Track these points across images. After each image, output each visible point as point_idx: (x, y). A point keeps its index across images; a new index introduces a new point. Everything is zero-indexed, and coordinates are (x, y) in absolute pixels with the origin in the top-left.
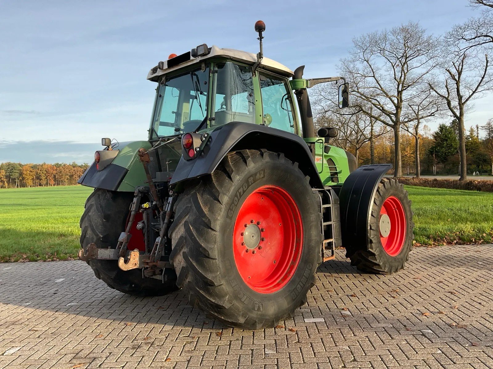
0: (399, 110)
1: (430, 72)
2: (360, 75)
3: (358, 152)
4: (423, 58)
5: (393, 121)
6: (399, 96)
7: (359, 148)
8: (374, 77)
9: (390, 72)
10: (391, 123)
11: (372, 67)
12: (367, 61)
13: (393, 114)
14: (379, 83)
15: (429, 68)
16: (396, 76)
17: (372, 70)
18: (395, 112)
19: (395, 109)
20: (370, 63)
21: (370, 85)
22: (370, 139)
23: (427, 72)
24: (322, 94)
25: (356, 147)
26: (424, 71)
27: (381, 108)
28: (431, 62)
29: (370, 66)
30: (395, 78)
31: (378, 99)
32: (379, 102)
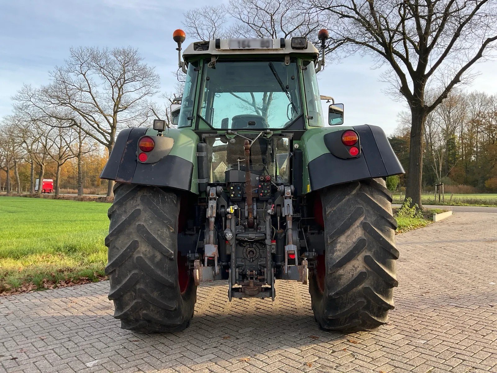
0: (114, 130)
1: (142, 99)
2: (76, 88)
3: (60, 168)
4: (138, 84)
5: (107, 140)
6: (115, 116)
7: (62, 164)
8: (90, 92)
9: (108, 91)
10: (105, 142)
11: (89, 82)
12: (84, 75)
13: (108, 133)
14: (95, 99)
15: (142, 94)
16: (114, 97)
17: (89, 85)
18: (110, 131)
19: (110, 128)
20: (87, 78)
21: (87, 100)
22: (78, 156)
23: (140, 98)
24: (32, 99)
25: (58, 163)
26: (137, 96)
27: (96, 125)
28: (144, 90)
29: (87, 81)
30: (113, 98)
31: (94, 116)
32: (94, 119)
